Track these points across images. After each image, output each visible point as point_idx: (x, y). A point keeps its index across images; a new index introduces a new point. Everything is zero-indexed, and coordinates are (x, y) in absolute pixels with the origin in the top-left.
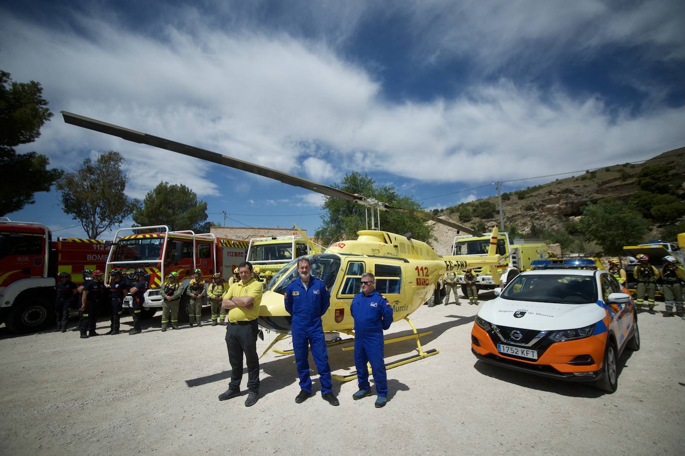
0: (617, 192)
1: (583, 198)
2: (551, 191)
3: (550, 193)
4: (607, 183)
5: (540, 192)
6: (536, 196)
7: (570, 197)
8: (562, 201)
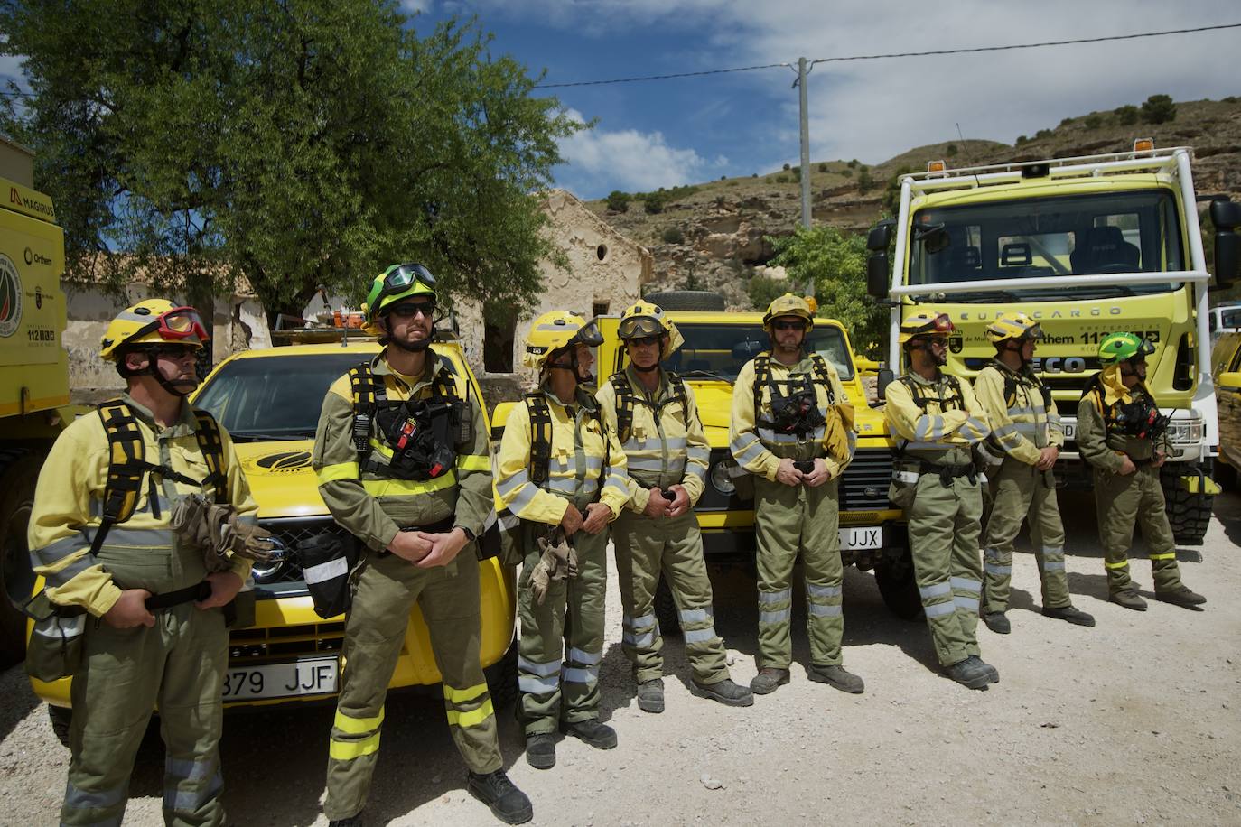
0: (848, 217)
1: (785, 223)
2: (723, 198)
3: (720, 203)
4: (832, 196)
5: (697, 200)
6: (689, 208)
7: (760, 219)
8: (743, 227)
